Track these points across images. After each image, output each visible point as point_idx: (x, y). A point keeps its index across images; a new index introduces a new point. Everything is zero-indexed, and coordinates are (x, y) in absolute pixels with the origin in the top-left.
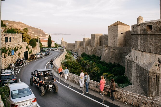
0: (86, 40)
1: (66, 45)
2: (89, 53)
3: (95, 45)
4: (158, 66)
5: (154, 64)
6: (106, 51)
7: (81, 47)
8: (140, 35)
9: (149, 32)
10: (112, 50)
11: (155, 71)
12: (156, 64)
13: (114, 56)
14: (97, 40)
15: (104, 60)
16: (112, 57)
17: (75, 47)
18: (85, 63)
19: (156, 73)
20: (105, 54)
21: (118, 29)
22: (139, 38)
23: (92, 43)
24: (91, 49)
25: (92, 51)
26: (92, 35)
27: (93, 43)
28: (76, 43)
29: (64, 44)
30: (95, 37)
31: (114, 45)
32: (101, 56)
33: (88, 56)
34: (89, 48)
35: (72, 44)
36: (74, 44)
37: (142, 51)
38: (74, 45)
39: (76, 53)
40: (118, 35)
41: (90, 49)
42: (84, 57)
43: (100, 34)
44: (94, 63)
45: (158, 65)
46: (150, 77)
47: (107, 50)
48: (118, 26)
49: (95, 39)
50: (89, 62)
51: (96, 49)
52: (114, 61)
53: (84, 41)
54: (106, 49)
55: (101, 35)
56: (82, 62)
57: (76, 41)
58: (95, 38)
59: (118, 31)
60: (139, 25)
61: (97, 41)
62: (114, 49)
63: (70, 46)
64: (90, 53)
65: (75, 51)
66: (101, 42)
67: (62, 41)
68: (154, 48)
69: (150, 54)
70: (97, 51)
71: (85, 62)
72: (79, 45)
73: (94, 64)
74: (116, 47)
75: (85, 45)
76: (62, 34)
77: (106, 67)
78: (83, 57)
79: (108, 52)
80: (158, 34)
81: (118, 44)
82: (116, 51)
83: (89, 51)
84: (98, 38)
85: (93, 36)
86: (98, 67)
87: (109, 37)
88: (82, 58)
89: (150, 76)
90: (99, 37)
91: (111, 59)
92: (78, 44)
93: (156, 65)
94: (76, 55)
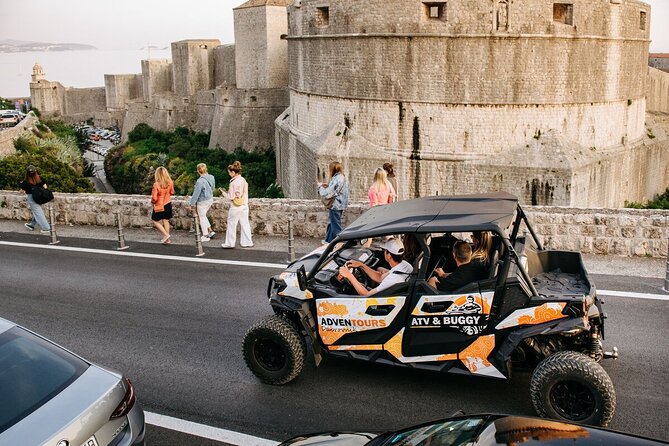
0: (154, 70)
1: (61, 100)
2: (164, 124)
3: (191, 90)
4: (342, 135)
5: (334, 131)
6: (228, 108)
7: (132, 102)
8: (301, 39)
9: (323, 30)
10: (246, 102)
11: (333, 153)
12: (338, 131)
13: (255, 123)
14: (199, 66)
15: (218, 145)
16: (246, 129)
17: (105, 104)
18: (139, 163)
19: (335, 157)
20: (221, 122)
21: (268, 21)
22: (300, 52)
23: (177, 81)
24: (175, 107)
25: (177, 113)
26: (175, 46)
27: (184, 80)
28: (109, 85)
29: (47, 94)
30: (190, 54)
31: (257, 82)
32: (210, 133)
33: (159, 136)
34: (165, 103)
35: (91, 90)
36: (103, 90)
37: (309, 95)
38: (100, 96)
39: (110, 129)
40: (269, 44)
41: (169, 106)
42: (141, 142)
43: (211, 40)
44: (178, 159)
45: (342, 132)
46: (321, 173)
47: (228, 104)
48: (267, 7)
49: (190, 64)
50: (152, 158)
51: (193, 103)
52: (255, 143)
53: (146, 74)
54: (226, 100)
55: (213, 45)
56: (128, 164)
57: (109, 78)
58: (191, 59)
59: (268, 29)
60: (298, 5)
61: (200, 71)
62: (254, 99)
63: (83, 101)
64: (168, 122)
65: (110, 125)
66: (214, 73)
67: (38, 78)
68: (333, 81)
69: (326, 102)
70: (197, 112)
71: (139, 160)
72: (126, 91)
73: (175, 165)
74: (263, 91)
75: (150, 91)
76: (41, 45)
77: (221, 168)
78: (136, 143)
79: (233, 111)
80: (342, 35)
81: (267, 77)
82: (262, 102)
83: (163, 115)
84: (200, 57)
85: (181, 50)
86: (188, 173)
87: (236, 52)
88: (130, 150)
89: (321, 170)
90: (205, 55)
91: (246, 135)
92: (121, 89)
93: (339, 134)
94: (112, 138)
